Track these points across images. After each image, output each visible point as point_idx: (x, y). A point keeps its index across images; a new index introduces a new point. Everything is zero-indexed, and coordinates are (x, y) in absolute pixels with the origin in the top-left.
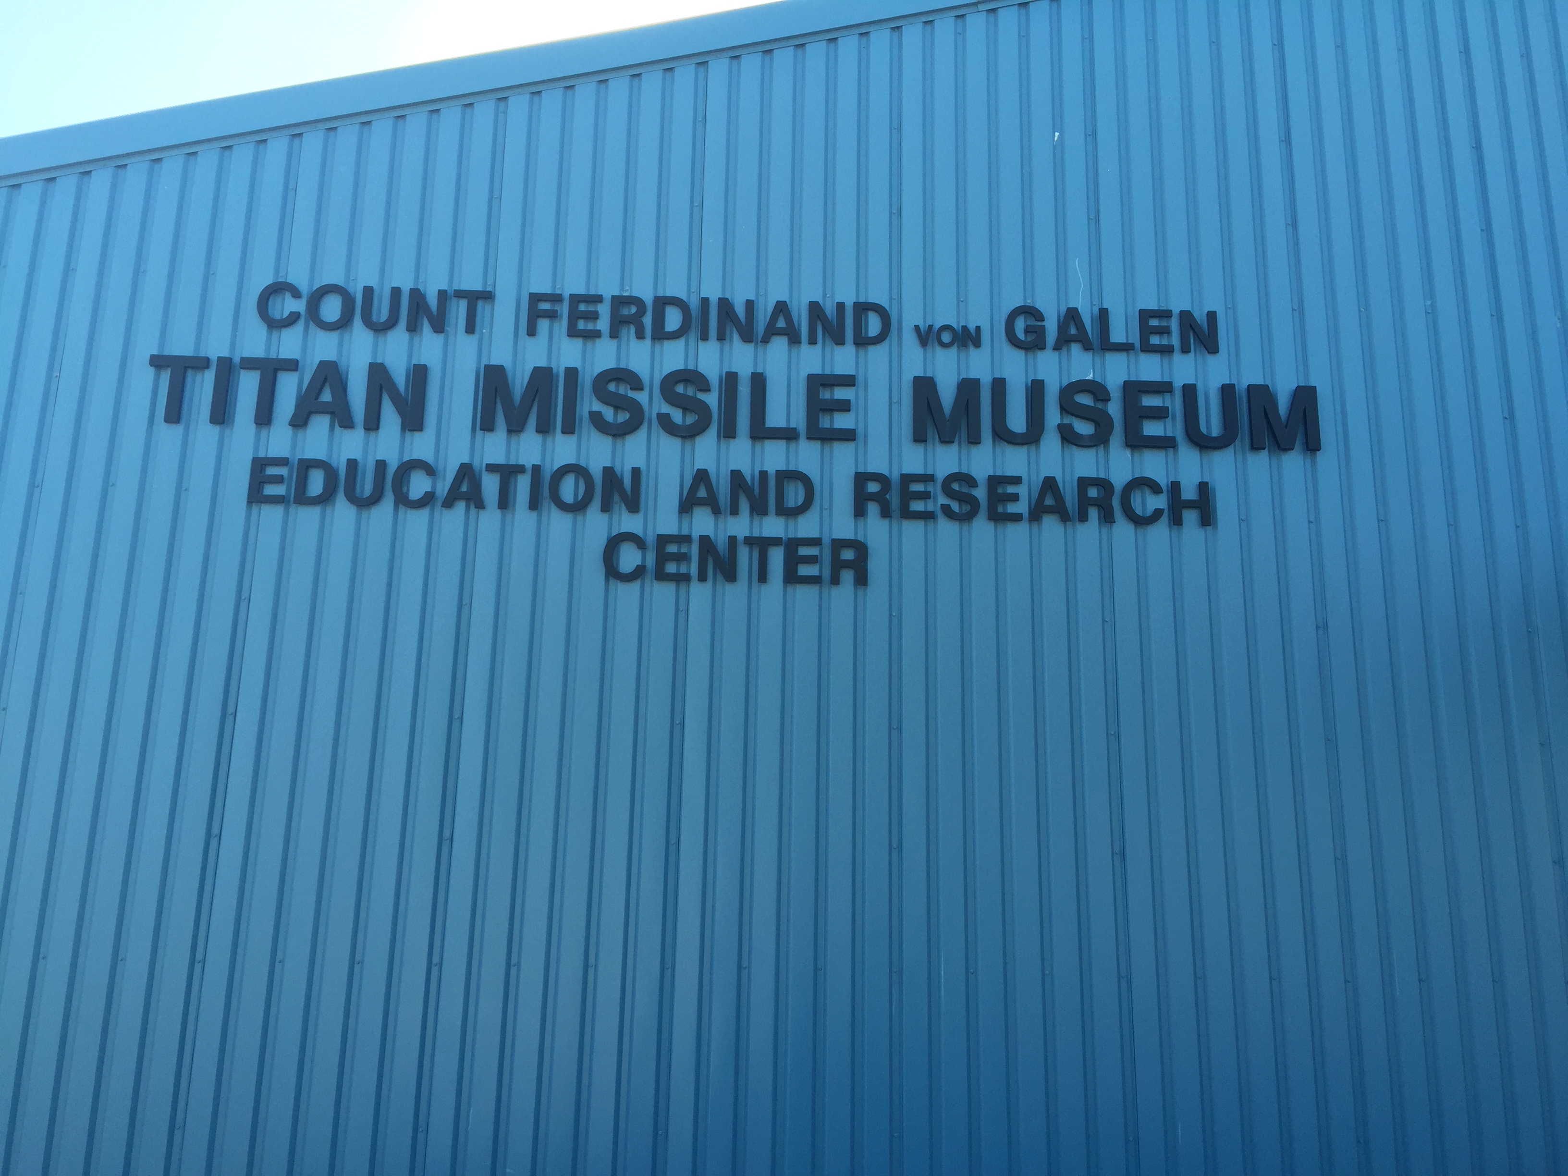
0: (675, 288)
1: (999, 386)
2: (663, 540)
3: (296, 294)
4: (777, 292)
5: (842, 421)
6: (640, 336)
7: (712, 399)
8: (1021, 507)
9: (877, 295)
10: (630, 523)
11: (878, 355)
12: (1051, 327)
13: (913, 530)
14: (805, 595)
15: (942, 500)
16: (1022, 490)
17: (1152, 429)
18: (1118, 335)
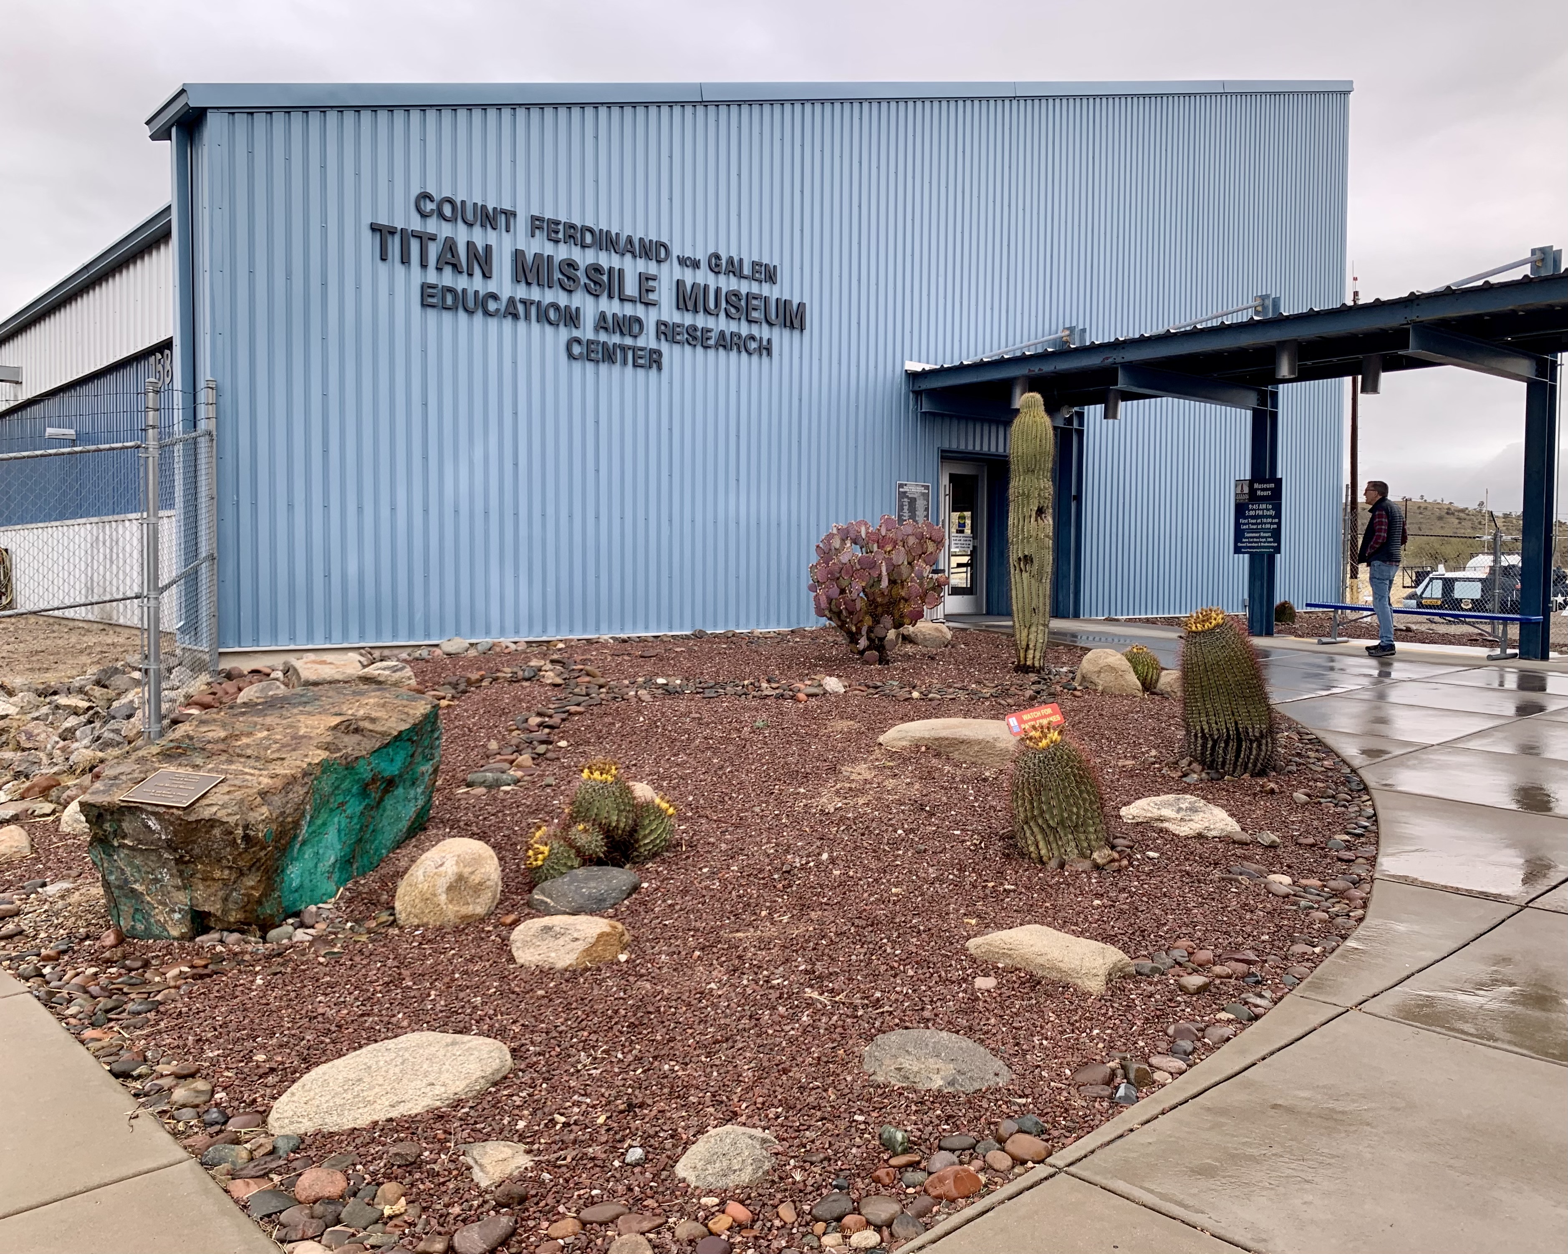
0: (589, 223)
1: (706, 287)
2: (589, 342)
3: (432, 200)
4: (627, 232)
5: (652, 296)
6: (576, 245)
7: (605, 278)
8: (712, 342)
9: (664, 239)
10: (576, 333)
11: (665, 266)
12: (724, 262)
13: (676, 348)
14: (641, 372)
15: (686, 336)
16: (713, 334)
17: (755, 315)
18: (746, 271)
